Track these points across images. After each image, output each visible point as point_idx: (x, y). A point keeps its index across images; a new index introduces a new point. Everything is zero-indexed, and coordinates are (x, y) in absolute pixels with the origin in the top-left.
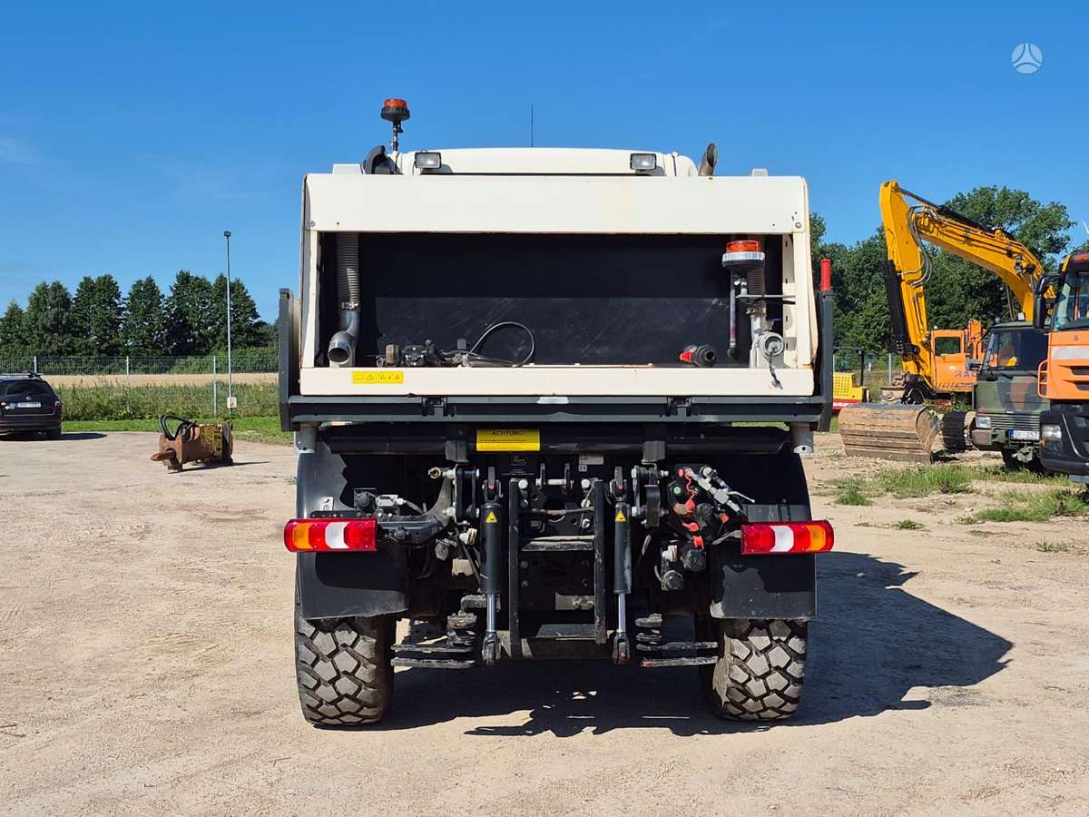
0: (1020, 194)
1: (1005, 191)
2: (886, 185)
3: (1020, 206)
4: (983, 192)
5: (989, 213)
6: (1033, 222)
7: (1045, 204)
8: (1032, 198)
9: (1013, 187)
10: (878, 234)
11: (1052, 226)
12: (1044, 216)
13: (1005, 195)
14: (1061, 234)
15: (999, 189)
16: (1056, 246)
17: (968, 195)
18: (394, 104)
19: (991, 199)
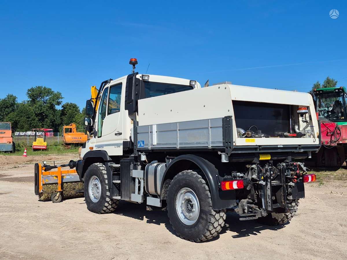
0: (49, 89)
2: (93, 87)
3: (49, 92)
4: (39, 87)
5: (40, 93)
6: (53, 97)
7: (56, 92)
8: (52, 90)
9: (47, 87)
10: (7, 97)
11: (58, 98)
12: (56, 95)
13: (45, 88)
14: (60, 100)
15: (44, 87)
16: (59, 103)
17: (35, 88)
18: (133, 60)
19: (41, 90)
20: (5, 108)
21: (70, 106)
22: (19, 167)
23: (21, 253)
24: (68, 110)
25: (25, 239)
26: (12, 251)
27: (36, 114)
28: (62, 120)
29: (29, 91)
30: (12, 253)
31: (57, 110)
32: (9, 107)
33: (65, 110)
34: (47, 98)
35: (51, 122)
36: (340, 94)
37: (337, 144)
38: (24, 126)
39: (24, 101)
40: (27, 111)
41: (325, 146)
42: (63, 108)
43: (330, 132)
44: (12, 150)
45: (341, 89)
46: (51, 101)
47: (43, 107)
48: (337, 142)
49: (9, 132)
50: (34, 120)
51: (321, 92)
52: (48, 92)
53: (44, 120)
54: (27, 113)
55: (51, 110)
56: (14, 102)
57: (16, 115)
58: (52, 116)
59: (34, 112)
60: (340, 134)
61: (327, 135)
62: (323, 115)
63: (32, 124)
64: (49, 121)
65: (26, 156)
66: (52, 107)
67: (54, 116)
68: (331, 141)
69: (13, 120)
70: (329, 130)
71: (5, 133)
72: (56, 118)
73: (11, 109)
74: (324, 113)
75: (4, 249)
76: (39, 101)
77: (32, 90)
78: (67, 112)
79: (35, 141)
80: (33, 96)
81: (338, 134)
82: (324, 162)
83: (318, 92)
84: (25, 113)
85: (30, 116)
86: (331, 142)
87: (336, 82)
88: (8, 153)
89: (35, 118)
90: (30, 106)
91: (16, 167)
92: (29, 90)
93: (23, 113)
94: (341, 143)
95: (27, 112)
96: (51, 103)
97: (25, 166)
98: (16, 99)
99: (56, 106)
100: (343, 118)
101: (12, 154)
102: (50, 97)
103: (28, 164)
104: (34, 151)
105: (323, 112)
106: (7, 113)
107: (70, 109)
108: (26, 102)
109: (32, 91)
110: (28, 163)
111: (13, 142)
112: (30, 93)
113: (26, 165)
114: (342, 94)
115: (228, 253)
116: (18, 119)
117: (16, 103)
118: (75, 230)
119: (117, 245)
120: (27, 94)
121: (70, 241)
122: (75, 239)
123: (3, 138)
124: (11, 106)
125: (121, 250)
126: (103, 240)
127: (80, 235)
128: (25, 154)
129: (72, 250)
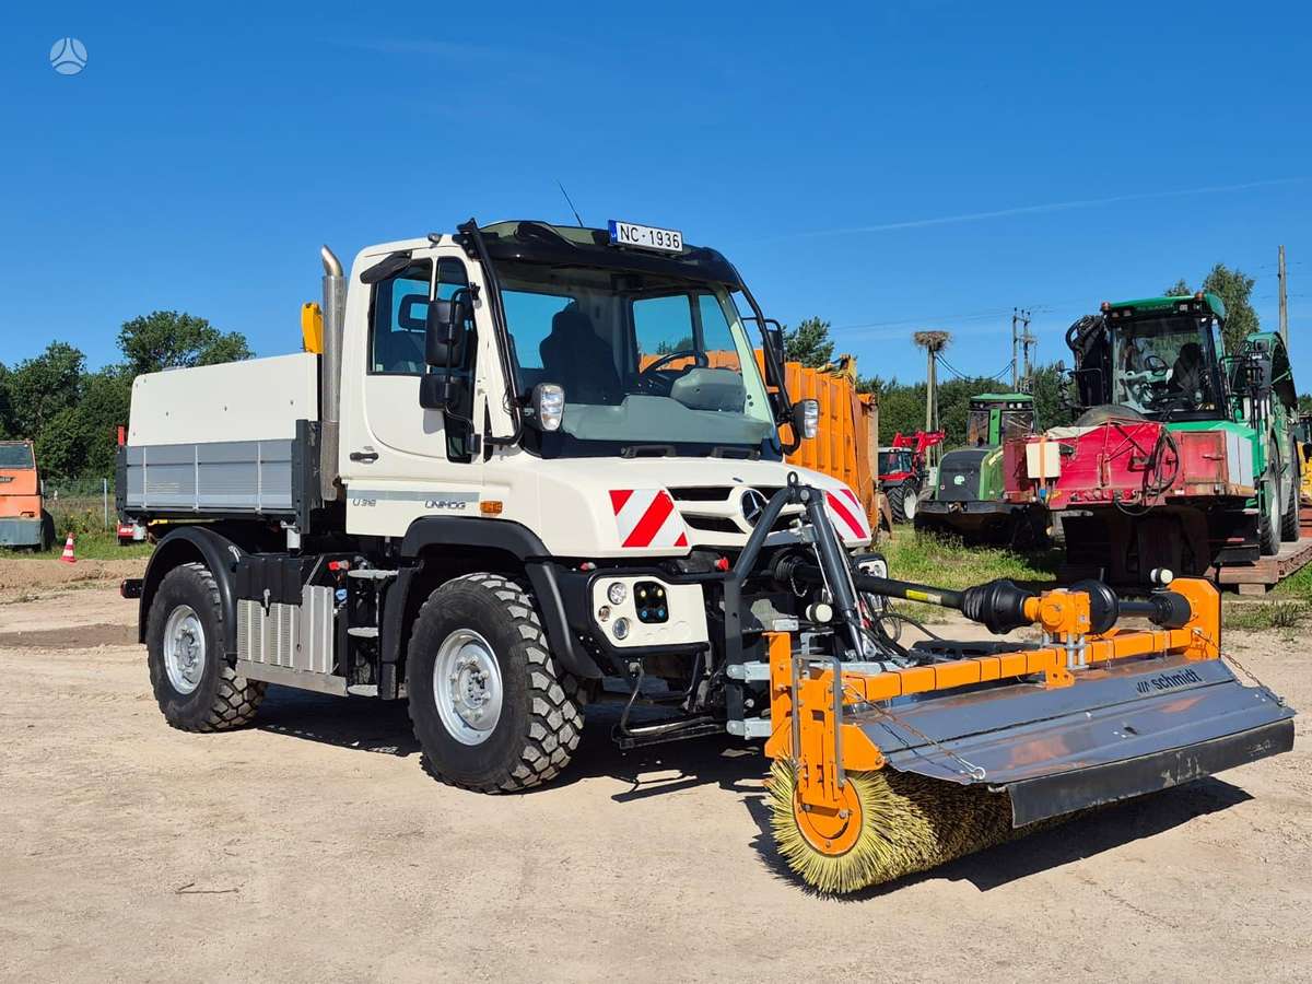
0: (201, 321)
1: (185, 316)
2: (308, 306)
4: (163, 316)
5: (168, 339)
6: (215, 350)
7: (225, 333)
8: (212, 325)
9: (195, 314)
10: (48, 352)
11: (233, 356)
13: (185, 321)
15: (180, 315)
17: (149, 318)
19: (171, 325)
20: (39, 392)
22: (37, 598)
29: (130, 329)
32: (56, 390)
34: (195, 354)
36: (1197, 320)
37: (1167, 499)
38: (108, 458)
39: (111, 366)
40: (118, 404)
41: (1122, 507)
43: (1140, 458)
44: (39, 542)
45: (1198, 303)
48: (1167, 493)
49: (28, 479)
51: (1127, 314)
52: (199, 332)
54: (119, 410)
56: (72, 369)
57: (80, 419)
60: (1177, 461)
61: (1131, 469)
62: (1139, 398)
65: (73, 560)
68: (1144, 488)
69: (70, 438)
70: (1135, 449)
71: (12, 479)
73: (63, 396)
74: (1143, 391)
77: (139, 326)
80: (143, 347)
81: (1168, 463)
82: (1135, 568)
83: (1115, 315)
84: (112, 411)
86: (1144, 492)
87: (1250, 283)
88: (27, 553)
91: (25, 600)
92: (127, 327)
93: (105, 410)
94: (1180, 497)
95: (120, 407)
97: (62, 596)
98: (82, 361)
100: (1212, 407)
101: (39, 555)
102: (204, 349)
103: (76, 588)
104: (122, 545)
105: (1137, 386)
106: (47, 411)
108: (118, 371)
109: (138, 331)
110: (79, 584)
111: (44, 513)
112: (131, 336)
113: (67, 592)
114: (1204, 320)
116: (88, 431)
117: (81, 373)
118: (112, 801)
119: (229, 844)
120: (120, 340)
121: (71, 835)
122: (91, 829)
123: (5, 500)
124: (62, 385)
125: (233, 859)
126: (191, 828)
127: (122, 814)
128: (68, 553)
129: (64, 861)
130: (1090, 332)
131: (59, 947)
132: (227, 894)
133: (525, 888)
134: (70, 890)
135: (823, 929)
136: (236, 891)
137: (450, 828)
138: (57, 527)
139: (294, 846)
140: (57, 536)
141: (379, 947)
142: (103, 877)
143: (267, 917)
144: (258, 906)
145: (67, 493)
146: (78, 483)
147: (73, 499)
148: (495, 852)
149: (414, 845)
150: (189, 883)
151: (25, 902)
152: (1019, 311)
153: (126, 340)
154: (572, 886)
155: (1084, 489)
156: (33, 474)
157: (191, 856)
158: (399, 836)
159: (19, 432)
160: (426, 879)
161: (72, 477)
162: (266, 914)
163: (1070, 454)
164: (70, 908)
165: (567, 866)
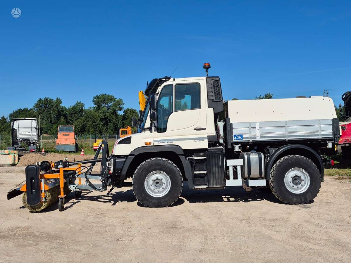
0: (112, 96)
2: (140, 92)
4: (103, 95)
5: (104, 100)
6: (115, 103)
7: (118, 99)
8: (115, 97)
9: (110, 94)
10: (76, 104)
11: (120, 104)
12: (118, 102)
13: (108, 96)
14: (122, 106)
15: (107, 94)
16: (120, 109)
18: (207, 65)
19: (105, 97)
20: (74, 114)
21: (130, 111)
23: (44, 233)
24: (129, 115)
25: (52, 222)
26: (37, 232)
27: (101, 119)
28: (124, 124)
30: (37, 233)
31: (119, 115)
32: (78, 113)
33: (126, 115)
34: (111, 104)
35: (114, 126)
38: (90, 130)
40: (93, 116)
42: (124, 113)
44: (75, 150)
46: (114, 107)
47: (107, 113)
49: (72, 135)
50: (99, 124)
52: (112, 99)
53: (108, 124)
54: (93, 118)
55: (114, 115)
56: (82, 108)
57: (84, 120)
58: (114, 120)
59: (99, 117)
63: (97, 128)
64: (112, 125)
65: (83, 155)
66: (115, 113)
67: (116, 120)
69: (81, 125)
72: (119, 123)
73: (79, 115)
75: (31, 229)
76: (103, 107)
77: (97, 97)
78: (128, 117)
79: (96, 142)
80: (98, 103)
84: (91, 118)
85: (95, 121)
88: (72, 153)
89: (100, 122)
90: (95, 112)
92: (94, 98)
96: (113, 109)
98: (84, 106)
99: (118, 111)
101: (75, 153)
102: (113, 103)
104: (94, 151)
106: (76, 118)
107: (131, 114)
108: (92, 108)
109: (97, 99)
111: (76, 143)
112: (95, 100)
115: (226, 238)
116: (86, 123)
117: (84, 109)
118: (98, 216)
119: (128, 228)
120: (93, 101)
121: (89, 225)
122: (94, 223)
123: (67, 140)
124: (79, 112)
125: (129, 233)
126: (118, 224)
127: (101, 220)
128: (82, 153)
129: (88, 231)
130: (348, 96)
131: (89, 254)
132: (129, 242)
133: (205, 244)
134: (90, 239)
135: (289, 259)
136: (131, 241)
137: (183, 226)
138: (79, 147)
139: (144, 230)
140: (79, 149)
141: (169, 258)
142: (98, 236)
143: (140, 248)
144: (138, 245)
145: (80, 138)
146: (83, 136)
147: (82, 140)
148: (196, 233)
149: (175, 230)
150: (119, 238)
151: (79, 242)
152: (325, 91)
153: (94, 101)
154: (218, 244)
155: (348, 138)
156: (74, 134)
157: (119, 231)
158: (171, 228)
159: (69, 123)
160: (179, 240)
161: (82, 134)
162: (139, 247)
163: (344, 129)
164: (90, 244)
165: (216, 238)
